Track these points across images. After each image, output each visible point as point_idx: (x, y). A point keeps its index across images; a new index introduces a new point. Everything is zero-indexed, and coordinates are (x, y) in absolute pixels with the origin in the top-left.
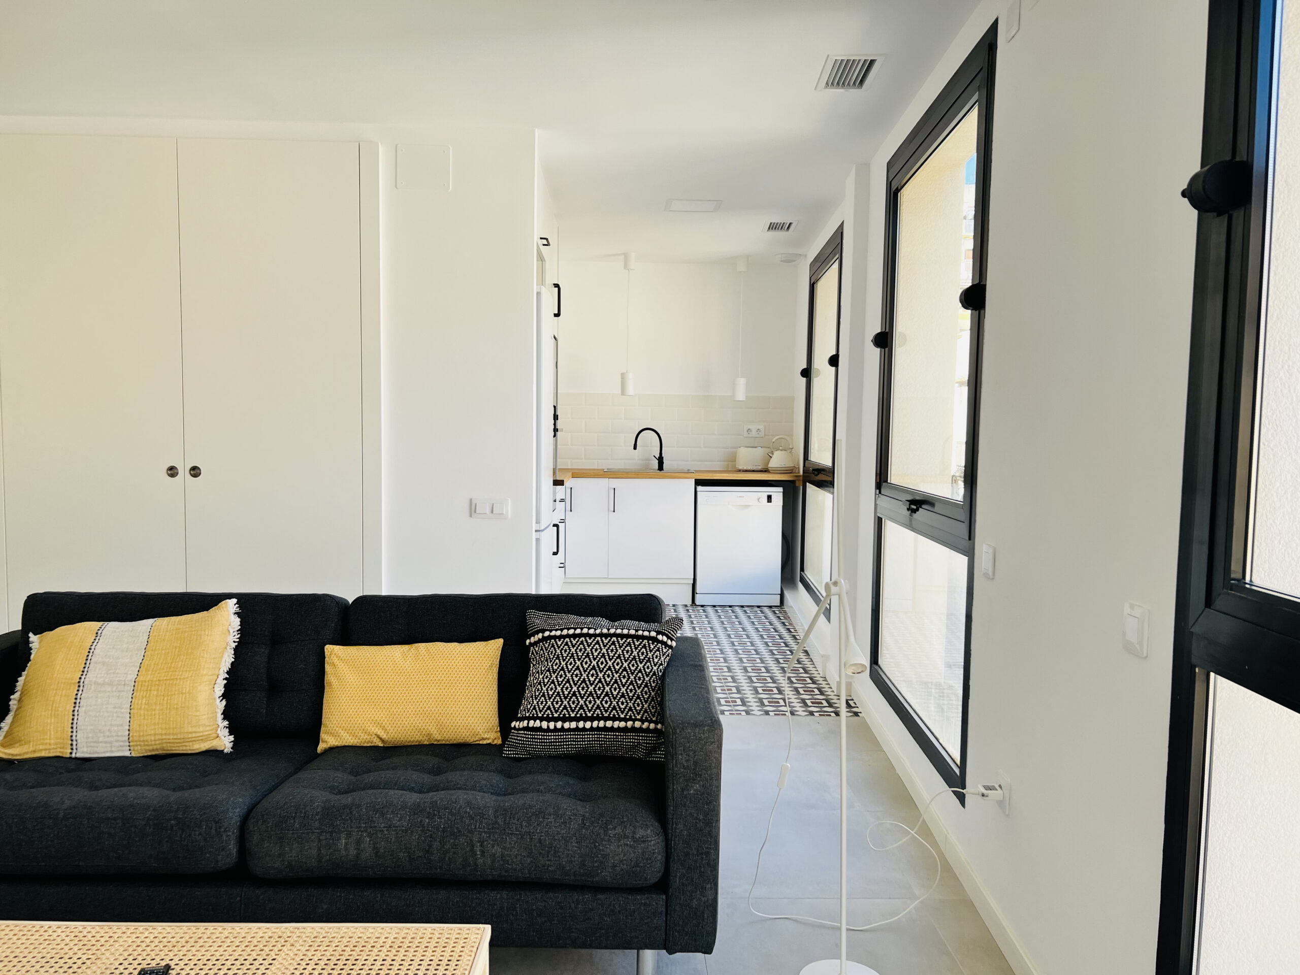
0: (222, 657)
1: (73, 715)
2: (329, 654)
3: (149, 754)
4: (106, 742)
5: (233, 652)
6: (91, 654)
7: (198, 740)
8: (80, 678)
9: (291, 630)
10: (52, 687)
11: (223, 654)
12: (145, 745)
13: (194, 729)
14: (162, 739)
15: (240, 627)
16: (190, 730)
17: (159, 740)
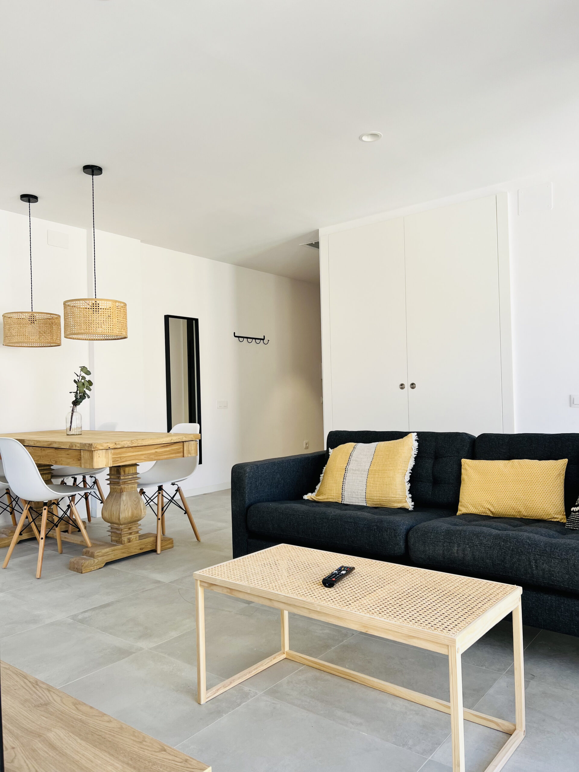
0: (409, 462)
1: (343, 484)
2: (463, 463)
3: (375, 506)
4: (356, 498)
5: (414, 460)
6: (351, 456)
7: (396, 502)
8: (346, 467)
9: (444, 450)
10: (335, 470)
11: (409, 460)
12: (372, 501)
13: (394, 496)
14: (380, 499)
15: (418, 447)
16: (393, 496)
17: (379, 499)
